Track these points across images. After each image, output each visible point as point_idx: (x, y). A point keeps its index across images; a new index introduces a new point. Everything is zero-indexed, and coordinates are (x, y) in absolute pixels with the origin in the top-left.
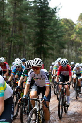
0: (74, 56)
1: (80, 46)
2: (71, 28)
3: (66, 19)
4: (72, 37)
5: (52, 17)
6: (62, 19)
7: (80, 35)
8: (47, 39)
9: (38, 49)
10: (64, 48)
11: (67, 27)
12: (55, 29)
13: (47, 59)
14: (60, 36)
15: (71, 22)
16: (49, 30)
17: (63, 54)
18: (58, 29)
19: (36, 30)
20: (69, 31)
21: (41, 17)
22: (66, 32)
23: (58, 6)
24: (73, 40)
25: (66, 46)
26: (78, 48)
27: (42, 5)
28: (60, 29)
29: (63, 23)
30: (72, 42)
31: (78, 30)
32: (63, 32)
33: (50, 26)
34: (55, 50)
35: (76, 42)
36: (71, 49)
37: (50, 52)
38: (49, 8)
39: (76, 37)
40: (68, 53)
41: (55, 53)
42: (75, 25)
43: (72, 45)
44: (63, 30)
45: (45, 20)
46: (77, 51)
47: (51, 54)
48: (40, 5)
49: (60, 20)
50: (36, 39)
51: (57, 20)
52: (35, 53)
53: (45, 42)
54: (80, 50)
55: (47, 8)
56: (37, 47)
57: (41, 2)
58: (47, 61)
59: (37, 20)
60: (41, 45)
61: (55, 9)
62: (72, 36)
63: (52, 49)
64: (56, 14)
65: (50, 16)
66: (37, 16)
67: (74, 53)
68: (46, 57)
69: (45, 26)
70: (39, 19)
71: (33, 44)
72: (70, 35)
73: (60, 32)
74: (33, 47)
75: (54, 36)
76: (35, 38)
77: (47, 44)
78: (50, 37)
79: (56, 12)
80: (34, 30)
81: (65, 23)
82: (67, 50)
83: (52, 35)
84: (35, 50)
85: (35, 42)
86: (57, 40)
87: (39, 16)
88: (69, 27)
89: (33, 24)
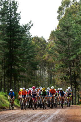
0: (47, 77)
1: (54, 66)
2: (43, 47)
3: (37, 37)
4: (45, 57)
5: (22, 36)
6: (32, 38)
7: (52, 55)
8: (18, 60)
9: (8, 72)
10: (36, 69)
11: (38, 47)
12: (26, 50)
13: (18, 82)
14: (31, 57)
15: (42, 41)
16: (19, 50)
17: (36, 76)
18: (29, 49)
19: (6, 51)
21: (11, 36)
22: (37, 52)
23: (28, 24)
24: (46, 60)
25: (38, 66)
26: (51, 68)
27: (10, 24)
28: (31, 49)
29: (33, 42)
30: (45, 63)
31: (50, 49)
32: (34, 52)
33: (20, 46)
34: (27, 72)
35: (48, 63)
36: (44, 70)
37: (21, 74)
38: (19, 27)
39: (48, 56)
40: (41, 74)
41: (27, 75)
42: (47, 44)
43: (45, 66)
44: (35, 49)
45: (15, 40)
46: (50, 72)
47: (22, 77)
48: (8, 24)
49: (31, 40)
50: (5, 60)
51: (28, 39)
52: (5, 75)
53: (15, 63)
54: (53, 71)
55: (16, 26)
56: (7, 69)
57: (10, 21)
58: (18, 84)
59: (6, 40)
60: (11, 67)
61: (25, 27)
62: (45, 55)
63: (24, 71)
64: (27, 33)
65: (20, 35)
66: (6, 35)
67: (47, 74)
68: (17, 80)
69: (16, 47)
70: (8, 39)
71: (2, 66)
72: (41, 55)
73: (31, 52)
74: (2, 70)
75: (25, 56)
76: (4, 60)
77: (18, 66)
78: (21, 58)
79: (26, 31)
80: (3, 51)
81: (36, 42)
82: (39, 71)
83: (22, 56)
84: (4, 72)
85: (4, 64)
86: (28, 61)
87: (8, 36)
88: (41, 46)
89: (2, 44)
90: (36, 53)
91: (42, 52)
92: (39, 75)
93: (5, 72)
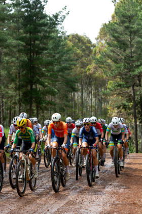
0: (93, 104)
1: (105, 85)
2: (87, 52)
3: (77, 35)
4: (89, 69)
5: (50, 32)
6: (68, 36)
7: (102, 66)
8: (43, 75)
9: (25, 94)
10: (74, 90)
11: (78, 51)
12: (57, 56)
13: (43, 112)
14: (66, 68)
15: (85, 41)
16: (45, 57)
17: (73, 102)
18: (62, 56)
19: (22, 59)
20: (83, 58)
21: (30, 33)
22: (77, 60)
23: (60, 12)
24: (91, 75)
25: (78, 86)
26: (100, 89)
27: (30, 11)
28: (65, 55)
29: (70, 44)
30: (90, 79)
31: (98, 56)
32: (71, 61)
33: (46, 49)
34: (59, 95)
35: (96, 79)
36: (87, 92)
37: (49, 98)
38: (45, 16)
39: (96, 68)
40: (82, 99)
41: (58, 101)
42: (94, 46)
43: (90, 84)
44: (72, 56)
45: (37, 39)
46: (99, 95)
47: (50, 103)
48: (26, 11)
49: (65, 38)
50: (21, 74)
51: (60, 37)
52: (20, 101)
53: (38, 80)
54: (104, 94)
55: (40, 16)
56: (24, 89)
57: (29, 6)
58: (43, 116)
59: (22, 39)
60: (32, 87)
61: (56, 17)
62: (89, 67)
63: (53, 94)
64: (58, 27)
65: (46, 31)
66: (21, 31)
67: (94, 99)
68: (41, 109)
69: (39, 51)
70: (25, 37)
71: (16, 84)
72: (84, 65)
73: (66, 60)
74: (16, 91)
75: (56, 68)
76: (19, 73)
77: (42, 84)
78: (48, 71)
79: (57, 24)
80: (17, 59)
81: (74, 43)
82: (80, 94)
83: (50, 67)
84: (19, 95)
85: (19, 82)
86: (61, 76)
87: (26, 32)
88: (83, 51)
89: (15, 47)
90: (75, 62)
91: (84, 60)
92: (80, 100)
93: (21, 94)
